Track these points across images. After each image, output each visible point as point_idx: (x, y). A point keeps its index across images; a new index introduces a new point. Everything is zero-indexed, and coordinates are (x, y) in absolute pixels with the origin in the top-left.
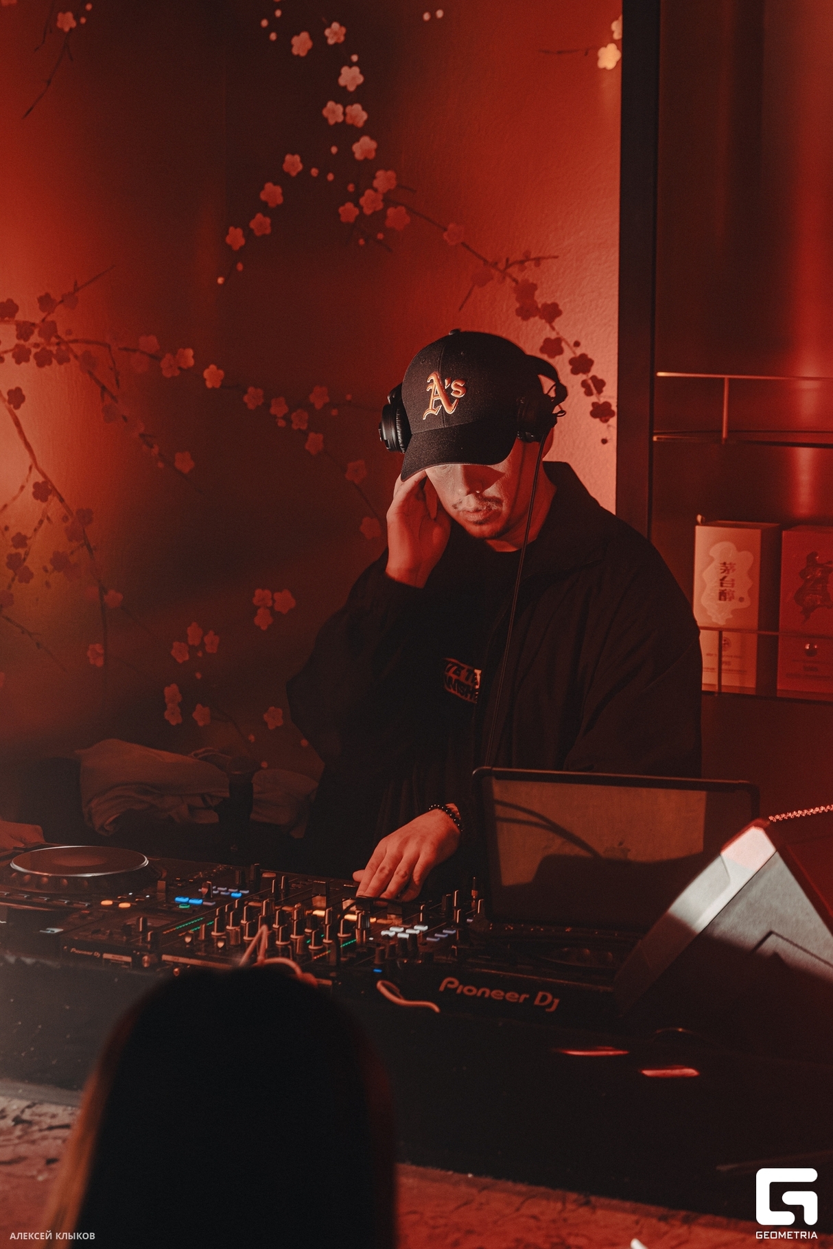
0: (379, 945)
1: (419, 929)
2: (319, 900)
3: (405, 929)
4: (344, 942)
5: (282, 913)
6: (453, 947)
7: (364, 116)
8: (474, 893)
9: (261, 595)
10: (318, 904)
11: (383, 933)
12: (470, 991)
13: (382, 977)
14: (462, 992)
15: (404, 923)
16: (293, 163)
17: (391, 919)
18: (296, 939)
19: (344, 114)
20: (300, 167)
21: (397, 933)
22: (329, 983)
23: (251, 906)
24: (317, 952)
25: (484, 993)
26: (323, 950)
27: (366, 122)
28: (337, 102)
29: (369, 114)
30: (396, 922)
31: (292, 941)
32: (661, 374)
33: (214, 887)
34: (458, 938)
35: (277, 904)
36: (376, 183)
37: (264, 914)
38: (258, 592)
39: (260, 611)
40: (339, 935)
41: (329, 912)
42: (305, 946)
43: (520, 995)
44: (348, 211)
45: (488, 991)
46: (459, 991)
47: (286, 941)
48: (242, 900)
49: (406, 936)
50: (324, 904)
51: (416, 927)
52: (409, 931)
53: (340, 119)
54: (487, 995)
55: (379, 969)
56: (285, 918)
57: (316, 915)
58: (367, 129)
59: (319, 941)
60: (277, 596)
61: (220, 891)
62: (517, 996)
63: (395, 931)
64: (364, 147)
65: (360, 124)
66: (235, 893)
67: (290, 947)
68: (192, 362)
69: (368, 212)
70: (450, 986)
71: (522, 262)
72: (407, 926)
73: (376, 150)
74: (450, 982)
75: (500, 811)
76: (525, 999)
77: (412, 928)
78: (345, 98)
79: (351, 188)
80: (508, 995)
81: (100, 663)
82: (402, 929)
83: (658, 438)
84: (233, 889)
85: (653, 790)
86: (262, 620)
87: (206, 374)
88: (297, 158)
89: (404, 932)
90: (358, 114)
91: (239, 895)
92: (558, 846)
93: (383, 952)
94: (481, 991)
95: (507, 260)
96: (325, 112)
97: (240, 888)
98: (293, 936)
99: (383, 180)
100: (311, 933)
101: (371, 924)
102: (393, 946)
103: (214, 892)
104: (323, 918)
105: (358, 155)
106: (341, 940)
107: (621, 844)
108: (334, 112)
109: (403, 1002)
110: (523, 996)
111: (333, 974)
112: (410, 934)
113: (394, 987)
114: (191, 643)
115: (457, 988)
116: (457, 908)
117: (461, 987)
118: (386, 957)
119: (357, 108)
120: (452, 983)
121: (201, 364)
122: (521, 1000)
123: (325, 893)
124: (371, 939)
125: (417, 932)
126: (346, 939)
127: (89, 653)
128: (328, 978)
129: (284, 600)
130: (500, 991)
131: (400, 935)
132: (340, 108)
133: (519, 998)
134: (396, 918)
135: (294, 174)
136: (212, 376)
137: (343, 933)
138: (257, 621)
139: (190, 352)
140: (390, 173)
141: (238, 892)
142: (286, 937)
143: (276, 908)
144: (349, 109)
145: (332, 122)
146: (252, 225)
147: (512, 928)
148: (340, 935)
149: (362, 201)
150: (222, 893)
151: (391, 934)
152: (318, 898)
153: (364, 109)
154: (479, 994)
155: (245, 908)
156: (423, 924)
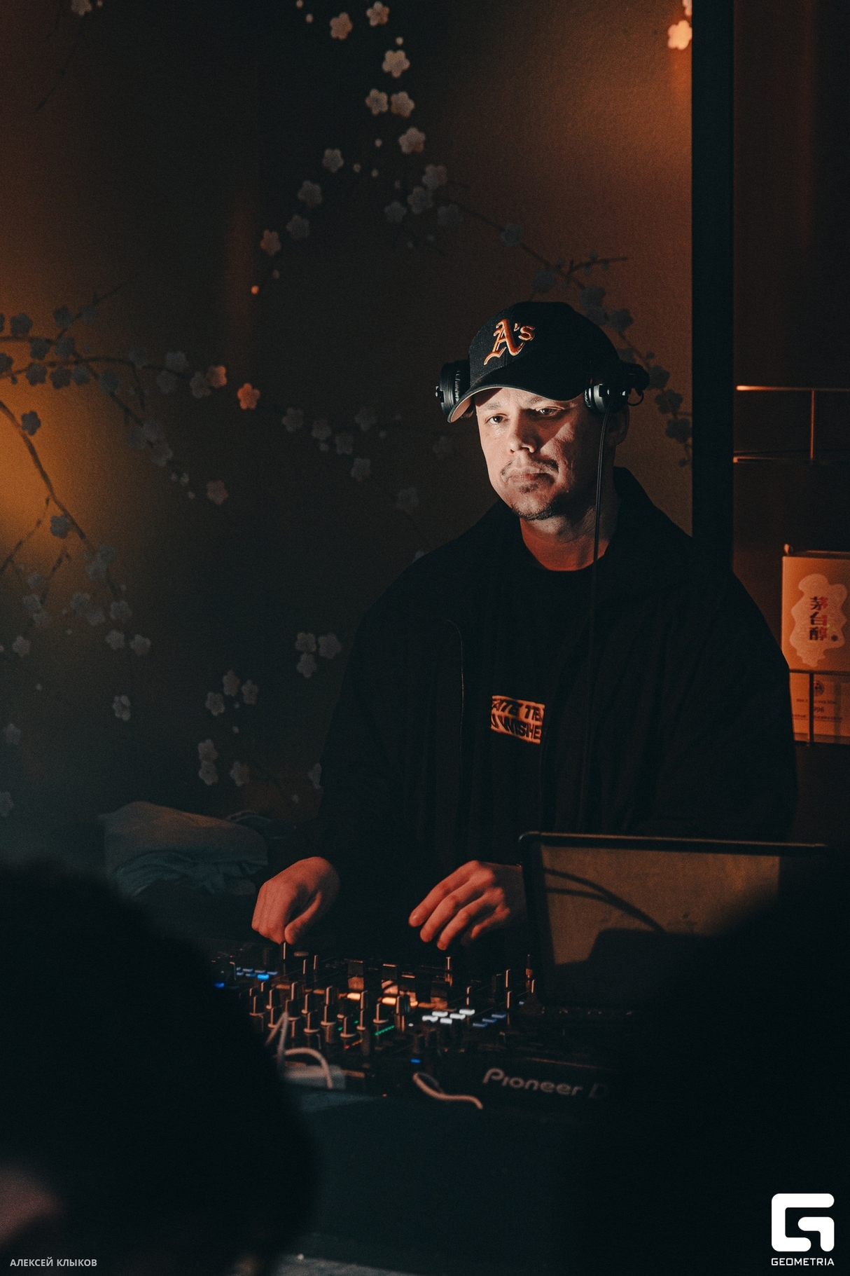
0: (419, 1032)
1: (464, 1013)
2: (356, 982)
3: (449, 1014)
4: (380, 1029)
5: (312, 996)
6: (501, 1033)
7: (411, 105)
8: (528, 972)
9: (303, 639)
10: (355, 986)
11: (425, 1018)
12: (517, 1083)
13: (420, 1068)
14: (508, 1083)
15: (449, 1007)
16: (334, 158)
17: (435, 1003)
18: (326, 1026)
19: (389, 103)
20: (341, 163)
21: (439, 1018)
22: (361, 1075)
23: (278, 990)
24: (350, 1041)
25: (532, 1085)
26: (357, 1038)
27: (413, 112)
28: (380, 90)
29: (415, 102)
30: (441, 1006)
31: (321, 1029)
32: (741, 388)
33: (238, 969)
34: (508, 1022)
35: (308, 987)
36: (425, 179)
37: (292, 998)
38: (300, 635)
39: (303, 657)
40: (375, 1021)
41: (365, 995)
42: (335, 1033)
43: (573, 1088)
44: (395, 210)
45: (536, 1083)
46: (505, 1083)
47: (315, 1028)
48: (268, 984)
49: (449, 1021)
50: (361, 986)
51: (461, 1011)
52: (453, 1016)
53: (385, 108)
54: (535, 1088)
55: (418, 1059)
56: (316, 1002)
57: (350, 999)
58: (414, 120)
59: (351, 1028)
60: (322, 640)
61: (246, 973)
62: (569, 1088)
63: (440, 1017)
64: (411, 139)
65: (407, 113)
66: (262, 974)
67: (318, 1035)
68: (224, 381)
69: (416, 210)
70: (494, 1077)
71: (588, 265)
72: (451, 1010)
73: (426, 143)
74: (495, 1074)
75: (551, 881)
76: (578, 1091)
77: (457, 1012)
78: (390, 85)
79: (397, 185)
80: (559, 1087)
81: (126, 716)
82: (446, 1014)
83: (738, 460)
84: (260, 970)
85: (720, 856)
86: (305, 666)
87: (240, 394)
88: (338, 152)
89: (448, 1017)
90: (404, 102)
91: (266, 977)
92: (616, 919)
93: (422, 1038)
94: (529, 1083)
95: (572, 262)
96: (368, 101)
97: (266, 970)
98: (324, 1023)
99: (432, 175)
100: (343, 1019)
101: (412, 1008)
102: (433, 1034)
103: (238, 974)
104: (358, 1002)
105: (405, 149)
106: (378, 1026)
107: (686, 916)
108: (377, 100)
109: (442, 1096)
110: (576, 1089)
111: (366, 1066)
112: (454, 1020)
113: (432, 1079)
114: (227, 693)
115: (502, 1080)
116: (508, 989)
117: (506, 1079)
118: (427, 1045)
119: (403, 96)
120: (496, 1074)
121: (235, 383)
122: (574, 1093)
123: (362, 974)
124: (411, 1025)
125: (462, 1017)
126: (382, 1026)
127: (114, 706)
128: (359, 1069)
129: (329, 645)
130: (550, 1084)
131: (443, 1021)
132: (384, 97)
133: (571, 1091)
134: (440, 1002)
135: (334, 170)
136: (246, 396)
137: (380, 1019)
138: (300, 667)
139: (222, 370)
140: (441, 168)
141: (265, 974)
142: (315, 1024)
143: (307, 991)
144: (394, 97)
145: (375, 112)
146: (289, 227)
147: (566, 1012)
148: (377, 1021)
149: (410, 199)
150: (248, 975)
151: (433, 1019)
152: (355, 979)
153: (411, 97)
154: (527, 1086)
155: (271, 992)
156: (469, 1008)
